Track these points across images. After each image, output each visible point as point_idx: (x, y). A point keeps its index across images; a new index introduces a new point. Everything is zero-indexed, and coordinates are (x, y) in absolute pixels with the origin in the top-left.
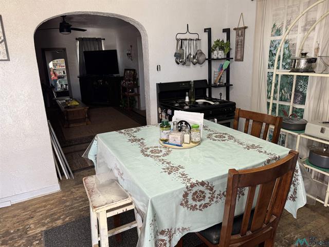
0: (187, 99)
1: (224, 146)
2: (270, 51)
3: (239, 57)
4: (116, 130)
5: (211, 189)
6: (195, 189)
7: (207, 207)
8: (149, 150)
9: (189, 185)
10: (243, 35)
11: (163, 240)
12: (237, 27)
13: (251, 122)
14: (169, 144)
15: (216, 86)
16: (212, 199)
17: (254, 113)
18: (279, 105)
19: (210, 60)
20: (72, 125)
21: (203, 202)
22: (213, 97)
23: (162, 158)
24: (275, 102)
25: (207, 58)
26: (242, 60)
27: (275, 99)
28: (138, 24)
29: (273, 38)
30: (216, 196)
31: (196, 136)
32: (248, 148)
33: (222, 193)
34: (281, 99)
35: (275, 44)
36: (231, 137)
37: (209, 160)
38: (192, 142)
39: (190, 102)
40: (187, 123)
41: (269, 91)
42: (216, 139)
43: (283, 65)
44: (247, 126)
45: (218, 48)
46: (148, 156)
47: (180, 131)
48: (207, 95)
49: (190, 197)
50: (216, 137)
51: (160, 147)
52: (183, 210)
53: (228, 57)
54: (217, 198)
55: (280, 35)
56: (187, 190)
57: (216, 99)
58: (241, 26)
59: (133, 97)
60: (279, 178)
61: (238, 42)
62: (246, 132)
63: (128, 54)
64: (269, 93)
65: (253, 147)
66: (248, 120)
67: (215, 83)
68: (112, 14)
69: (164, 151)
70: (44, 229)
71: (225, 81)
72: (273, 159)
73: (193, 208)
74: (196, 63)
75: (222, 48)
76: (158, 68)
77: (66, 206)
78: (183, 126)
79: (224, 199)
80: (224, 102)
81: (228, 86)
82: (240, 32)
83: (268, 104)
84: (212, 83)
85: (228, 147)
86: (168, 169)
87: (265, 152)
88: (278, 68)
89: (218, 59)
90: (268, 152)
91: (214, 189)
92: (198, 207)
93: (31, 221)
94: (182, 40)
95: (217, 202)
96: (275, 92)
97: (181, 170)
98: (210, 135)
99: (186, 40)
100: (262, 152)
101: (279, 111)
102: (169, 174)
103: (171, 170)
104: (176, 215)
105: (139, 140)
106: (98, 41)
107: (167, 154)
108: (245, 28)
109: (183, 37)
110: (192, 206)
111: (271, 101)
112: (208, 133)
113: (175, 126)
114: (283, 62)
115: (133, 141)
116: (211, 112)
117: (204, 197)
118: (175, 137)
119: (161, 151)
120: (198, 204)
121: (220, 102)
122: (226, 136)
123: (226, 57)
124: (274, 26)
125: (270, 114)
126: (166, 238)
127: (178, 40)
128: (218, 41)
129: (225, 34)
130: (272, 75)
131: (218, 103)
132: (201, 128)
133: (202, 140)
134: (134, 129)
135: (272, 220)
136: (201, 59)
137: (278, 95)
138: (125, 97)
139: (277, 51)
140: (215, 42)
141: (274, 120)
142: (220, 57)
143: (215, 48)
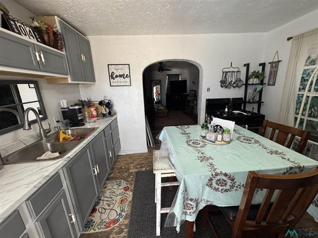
0: (226, 110)
1: (250, 148)
2: (303, 77)
3: (271, 83)
4: (175, 126)
5: (233, 180)
6: (218, 177)
7: (227, 191)
8: (192, 142)
9: (214, 173)
10: (277, 67)
11: (191, 205)
12: (271, 61)
13: (277, 131)
14: (206, 139)
15: (249, 102)
16: (232, 187)
17: (280, 125)
18: (307, 120)
19: (247, 85)
20: (159, 119)
21: (224, 188)
22: (247, 109)
23: (199, 148)
24: (303, 117)
25: (244, 83)
26: (274, 84)
27: (302, 115)
28: (198, 64)
29: (306, 68)
30: (236, 186)
31: (226, 137)
32: (272, 153)
33: (242, 184)
34: (310, 116)
35: (308, 72)
36: (257, 142)
37: (235, 157)
38: (224, 141)
39: (228, 112)
40: (221, 127)
41: (298, 109)
42: (243, 141)
43: (315, 88)
44: (273, 134)
45: (253, 77)
46: (190, 145)
47: (215, 132)
48: (242, 108)
49: (214, 182)
50: (244, 140)
51: (200, 141)
52: (207, 189)
53: (262, 83)
54: (237, 187)
55: (314, 64)
56: (212, 177)
57: (249, 111)
58: (276, 60)
59: (193, 106)
60: (302, 189)
61: (272, 72)
62: (271, 139)
63: (193, 82)
64: (298, 110)
65: (276, 152)
66: (274, 130)
67: (249, 100)
68: (183, 60)
69: (202, 144)
70: (136, 170)
71: (258, 99)
72: (296, 168)
73: (217, 190)
74: (236, 87)
75: (257, 77)
76: (208, 90)
77: (149, 161)
78: (218, 129)
79: (243, 189)
80: (255, 113)
81: (260, 103)
82: (274, 65)
83: (296, 119)
84: (247, 100)
85: (253, 149)
86: (201, 157)
87: (289, 160)
88: (309, 91)
89: (253, 84)
90: (291, 159)
91: (235, 180)
92: (220, 190)
93: (132, 165)
94: (226, 72)
95: (236, 190)
96: (304, 110)
97: (210, 161)
98: (239, 137)
99: (229, 72)
100: (285, 159)
101: (307, 124)
102: (201, 161)
103: (203, 159)
104: (202, 191)
105: (187, 134)
106: (178, 75)
107: (203, 147)
108: (280, 61)
109: (227, 70)
110: (215, 188)
111: (299, 117)
112: (237, 135)
113: (212, 128)
114: (315, 86)
115: (183, 134)
116: (243, 120)
117: (226, 184)
118: (211, 136)
119: (200, 144)
120: (221, 188)
121: (252, 114)
122: (253, 140)
123: (260, 83)
124: (309, 57)
125: (296, 127)
126: (194, 204)
127: (223, 72)
128: (254, 72)
129: (261, 67)
130: (302, 97)
131: (249, 114)
132: (232, 132)
133: (231, 140)
134: (186, 126)
135: (289, 219)
136: (240, 84)
137: (307, 112)
138: (188, 105)
139: (310, 77)
140: (252, 73)
141: (301, 133)
142: (255, 83)
143: (252, 77)
